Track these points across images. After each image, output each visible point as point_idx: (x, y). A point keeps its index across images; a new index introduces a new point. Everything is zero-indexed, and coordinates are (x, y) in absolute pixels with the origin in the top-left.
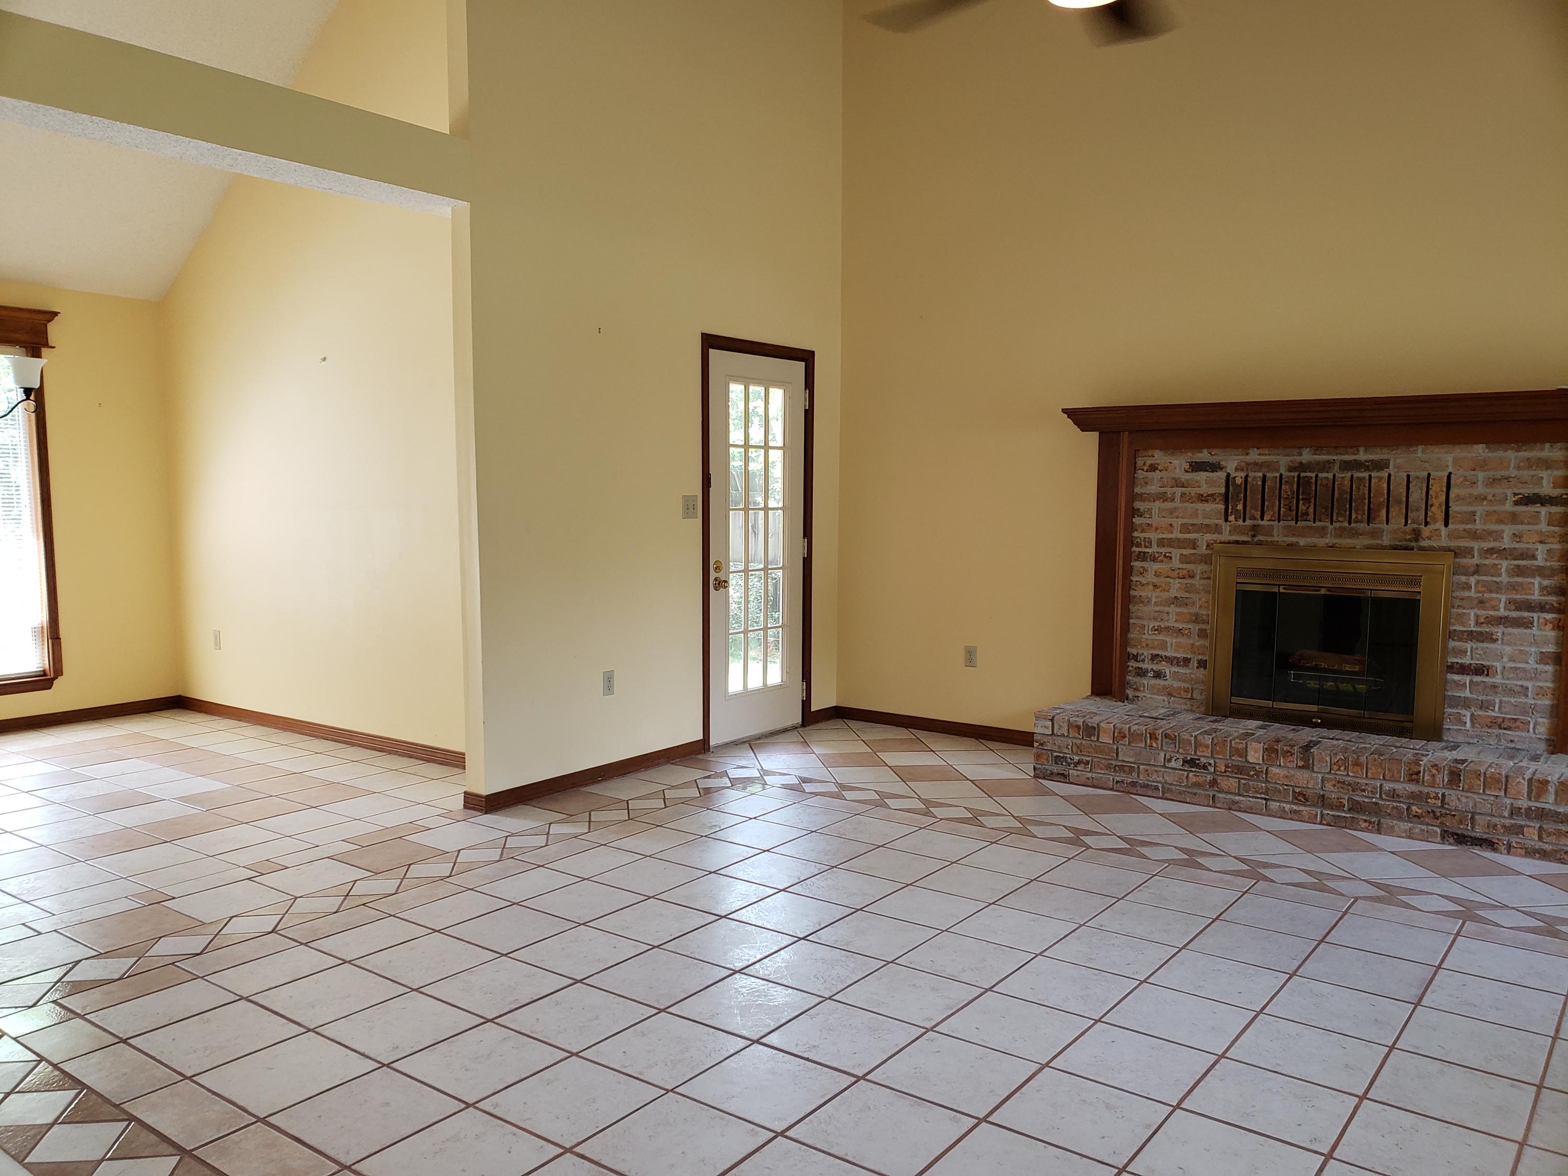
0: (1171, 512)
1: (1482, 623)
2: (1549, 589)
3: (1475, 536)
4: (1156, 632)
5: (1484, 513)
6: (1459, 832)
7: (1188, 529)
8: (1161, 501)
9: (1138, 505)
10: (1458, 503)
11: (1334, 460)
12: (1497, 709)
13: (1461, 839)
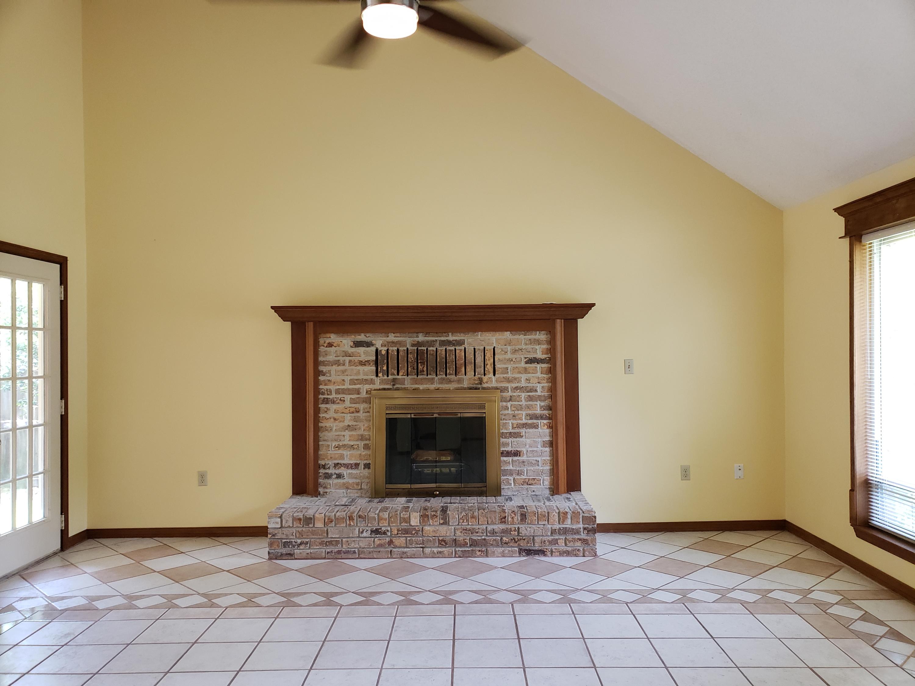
0: (343, 372)
1: (515, 428)
2: (544, 407)
3: (508, 380)
4: (337, 449)
5: (512, 368)
6: (528, 548)
7: (354, 382)
8: (337, 365)
9: (321, 368)
10: (499, 363)
11: (436, 340)
12: (525, 474)
13: (529, 552)
